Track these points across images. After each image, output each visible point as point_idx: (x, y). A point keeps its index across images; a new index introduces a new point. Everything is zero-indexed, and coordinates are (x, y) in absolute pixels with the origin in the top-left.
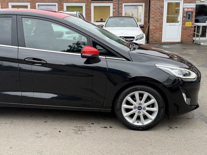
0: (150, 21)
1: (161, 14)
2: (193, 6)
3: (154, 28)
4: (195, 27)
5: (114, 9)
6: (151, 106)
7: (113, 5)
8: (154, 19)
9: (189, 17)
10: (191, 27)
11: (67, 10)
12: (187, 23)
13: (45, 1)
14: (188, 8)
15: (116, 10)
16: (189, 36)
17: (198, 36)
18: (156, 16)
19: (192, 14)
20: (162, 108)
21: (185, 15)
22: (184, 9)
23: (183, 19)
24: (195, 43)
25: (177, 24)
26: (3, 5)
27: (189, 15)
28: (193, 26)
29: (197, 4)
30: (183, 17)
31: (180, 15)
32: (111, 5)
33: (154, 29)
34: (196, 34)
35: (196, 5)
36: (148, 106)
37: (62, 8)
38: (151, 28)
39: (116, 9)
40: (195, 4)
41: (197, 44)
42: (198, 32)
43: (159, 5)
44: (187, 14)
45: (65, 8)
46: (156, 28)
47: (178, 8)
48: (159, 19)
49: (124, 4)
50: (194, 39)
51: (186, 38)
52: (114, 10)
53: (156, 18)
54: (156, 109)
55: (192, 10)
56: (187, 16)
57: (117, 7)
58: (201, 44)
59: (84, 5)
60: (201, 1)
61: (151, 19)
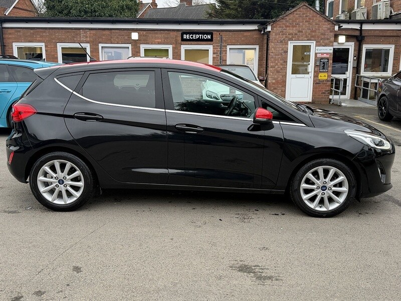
0: (269, 72)
1: (285, 62)
2: (329, 50)
3: (274, 81)
4: (332, 80)
5: (214, 53)
6: (338, 186)
7: (213, 48)
8: (273, 69)
9: (324, 66)
10: (327, 81)
11: (146, 56)
12: (320, 74)
13: (113, 42)
14: (322, 54)
15: (218, 56)
16: (324, 93)
17: (336, 93)
18: (277, 64)
19: (328, 61)
20: (353, 187)
21: (318, 63)
22: (316, 54)
23: (314, 69)
24: (333, 104)
25: (306, 76)
26: (49, 46)
27: (324, 63)
28: (330, 79)
29: (334, 47)
30: (316, 66)
31: (311, 63)
32: (210, 48)
33: (273, 84)
34: (334, 91)
35: (334, 49)
36: (335, 186)
37: (137, 52)
38: (269, 81)
39: (217, 53)
40: (332, 48)
41: (337, 105)
42: (337, 88)
43: (281, 49)
44: (321, 61)
45: (142, 53)
46: (277, 82)
47: (308, 53)
48: (281, 69)
49: (229, 47)
50: (331, 97)
51: (320, 95)
52: (215, 56)
53: (276, 67)
54: (345, 189)
55: (328, 56)
56: (321, 65)
57: (218, 51)
58: (342, 104)
59: (170, 48)
60: (339, 43)
61: (270, 69)
